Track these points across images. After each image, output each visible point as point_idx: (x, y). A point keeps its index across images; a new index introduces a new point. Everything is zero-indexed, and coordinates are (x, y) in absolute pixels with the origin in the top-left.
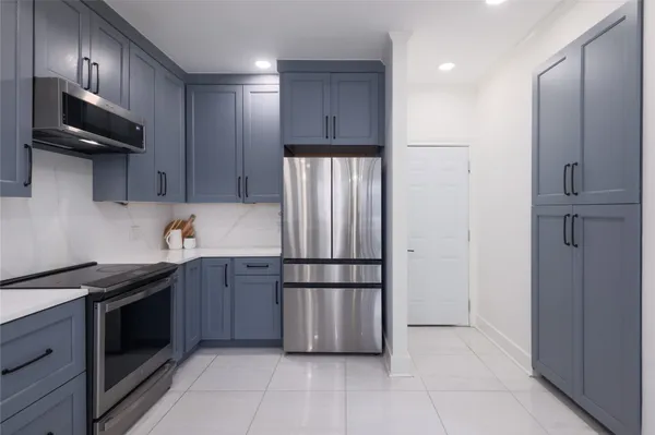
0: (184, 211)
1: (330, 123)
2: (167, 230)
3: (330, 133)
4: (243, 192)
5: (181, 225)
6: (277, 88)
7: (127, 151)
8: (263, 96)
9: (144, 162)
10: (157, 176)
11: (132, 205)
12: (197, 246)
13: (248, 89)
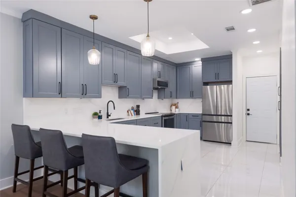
0: (176, 101)
1: (217, 75)
2: (171, 106)
3: (217, 78)
4: (192, 95)
5: (175, 105)
6: (201, 65)
7: (164, 88)
8: (197, 67)
9: (167, 90)
10: (170, 93)
11: (164, 100)
12: (179, 111)
13: (193, 66)
